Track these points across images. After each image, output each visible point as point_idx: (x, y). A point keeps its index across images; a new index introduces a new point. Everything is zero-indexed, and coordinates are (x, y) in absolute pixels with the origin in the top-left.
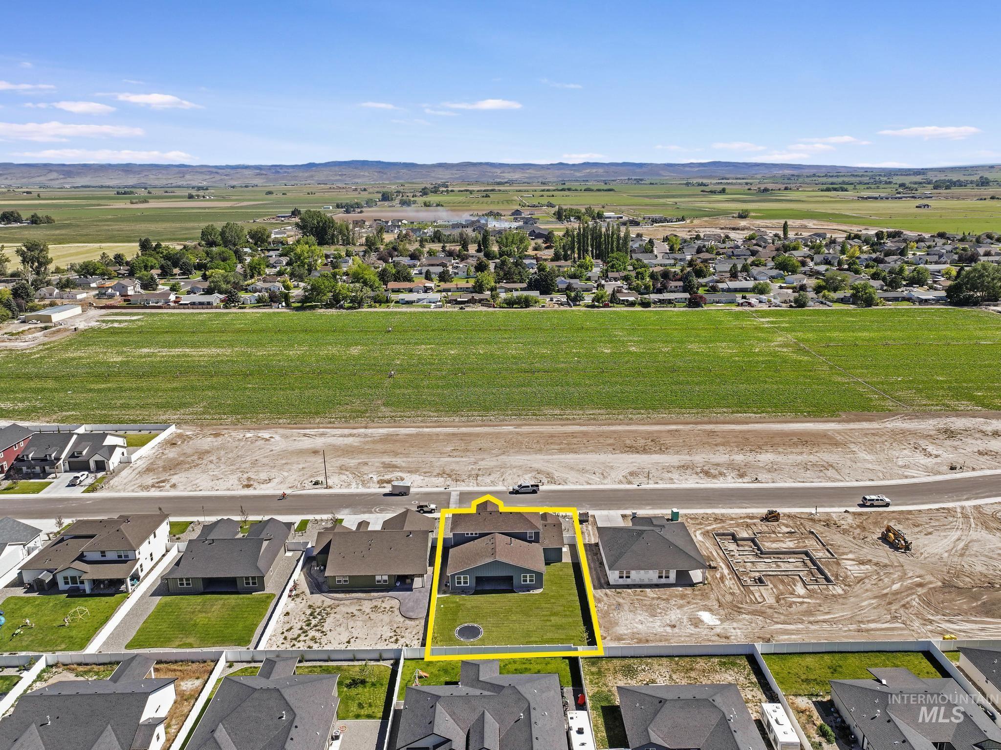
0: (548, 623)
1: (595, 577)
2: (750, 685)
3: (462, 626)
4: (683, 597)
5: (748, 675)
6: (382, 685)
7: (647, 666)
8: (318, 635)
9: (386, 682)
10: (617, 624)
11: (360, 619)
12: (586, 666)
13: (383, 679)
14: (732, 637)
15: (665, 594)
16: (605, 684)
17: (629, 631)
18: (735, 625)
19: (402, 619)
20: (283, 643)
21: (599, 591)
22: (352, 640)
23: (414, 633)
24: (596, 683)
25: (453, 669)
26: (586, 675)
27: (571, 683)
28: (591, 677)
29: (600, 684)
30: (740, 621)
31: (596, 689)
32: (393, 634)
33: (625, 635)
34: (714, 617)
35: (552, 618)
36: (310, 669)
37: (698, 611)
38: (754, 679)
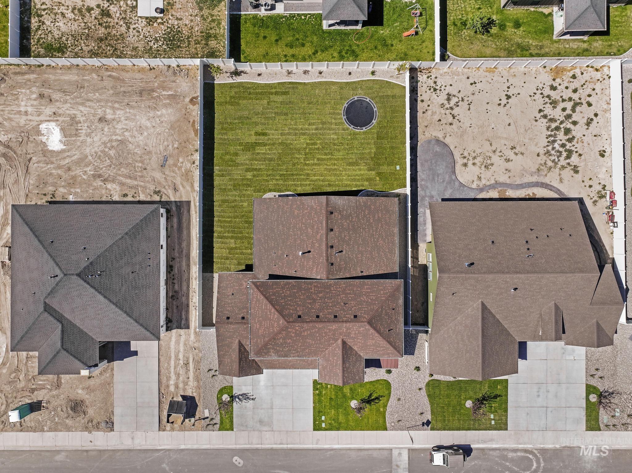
0: (259, 129)
1: (185, 232)
2: (43, 13)
3: (369, 127)
4: (72, 182)
5: (38, 28)
6: (455, 25)
7: (151, 47)
8: (548, 110)
9: (451, 29)
10: (172, 127)
11: (503, 142)
12: (222, 49)
13: (455, 34)
14: (34, 96)
15: (95, 189)
16: (204, 19)
17: (159, 113)
18: (22, 120)
19: (448, 141)
20: (589, 96)
21: (184, 199)
22: (504, 101)
23: (429, 113)
24: (213, 21)
25: (376, 48)
26: (223, 36)
27: (242, 21)
28: (218, 31)
29: (210, 19)
30: (13, 130)
31: (215, 12)
32: (456, 111)
33: (166, 106)
34: (44, 139)
35: (253, 139)
36: (543, 51)
37: (63, 151)
38: (34, 22)
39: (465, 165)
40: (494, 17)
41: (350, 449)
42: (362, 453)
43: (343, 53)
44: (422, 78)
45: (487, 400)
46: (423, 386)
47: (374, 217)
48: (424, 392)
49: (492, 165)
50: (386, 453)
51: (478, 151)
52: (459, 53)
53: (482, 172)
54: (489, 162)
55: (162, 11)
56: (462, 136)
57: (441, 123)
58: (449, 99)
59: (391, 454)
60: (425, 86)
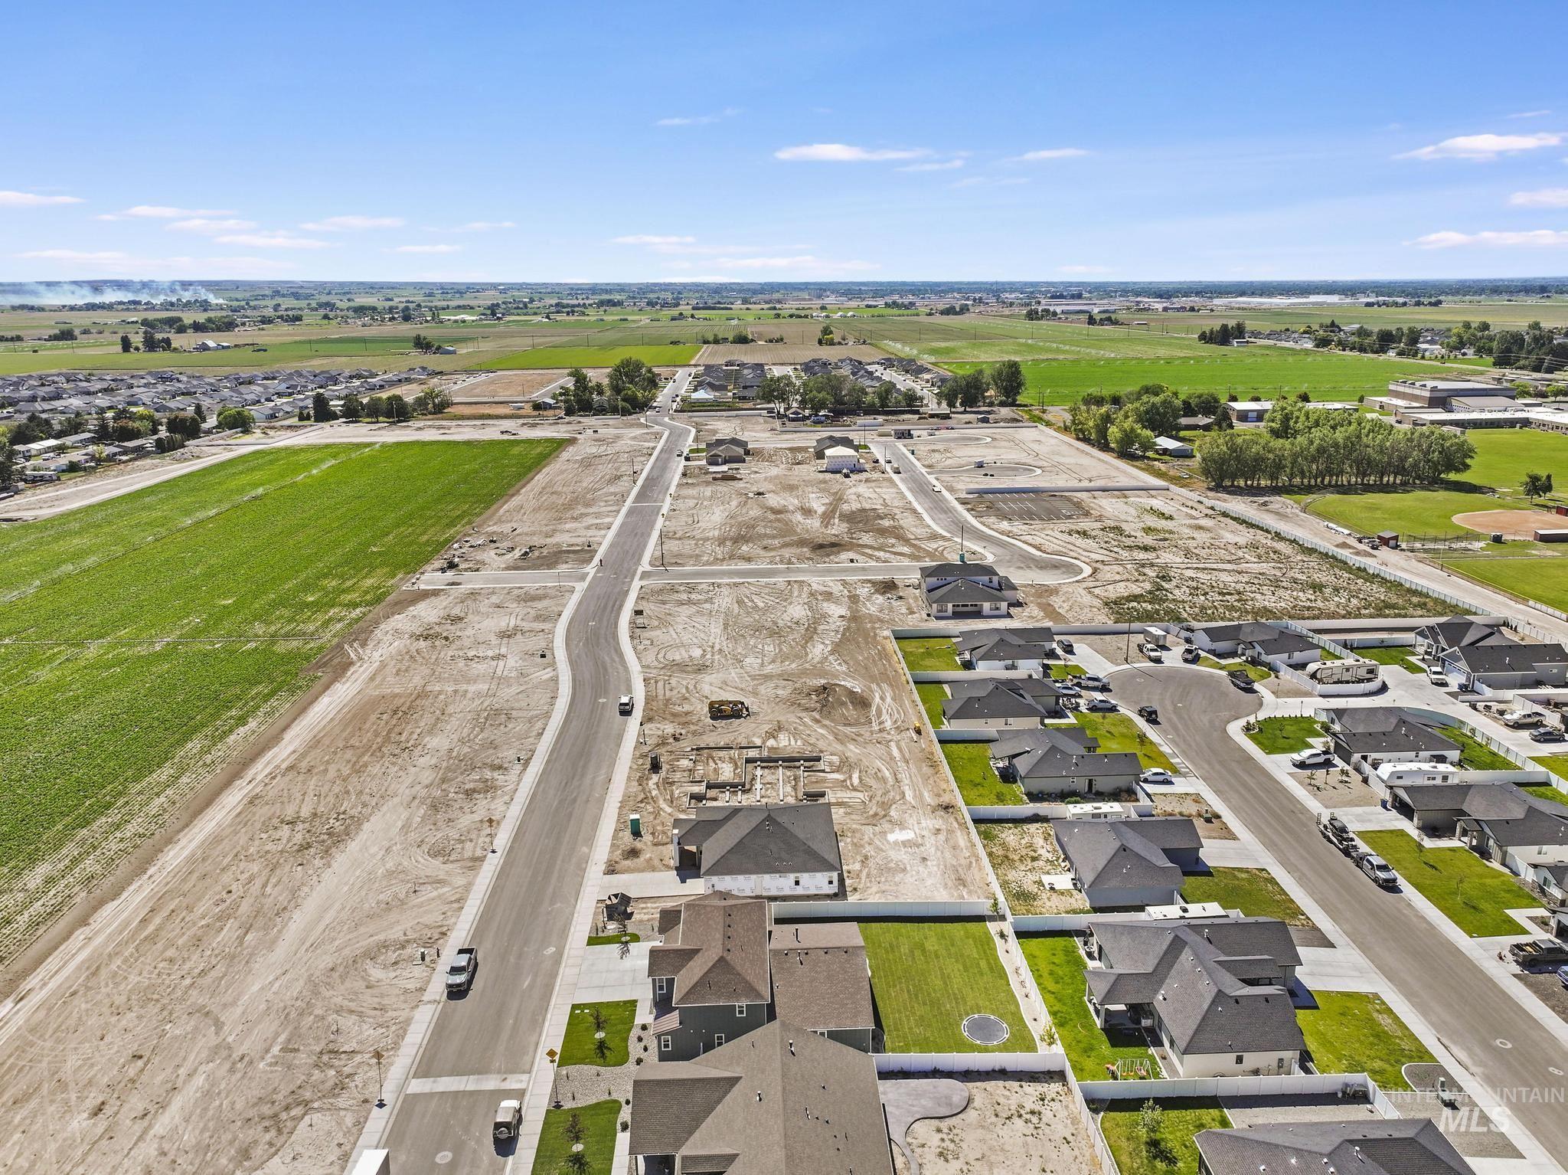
12: (1026, 925)
14: (937, 827)
19: (971, 1112)
25: (1081, 1042)
34: (897, 832)
37: (888, 840)
39: (939, 1131)
40: (1180, 1164)
41: (540, 1035)
42: (532, 1049)
43: (1059, 1015)
44: (1055, 1087)
45: (579, 1168)
46: (614, 1096)
47: (847, 998)
48: (606, 1097)
49: (947, 1161)
50: (527, 1067)
51: (964, 1145)
52: (1107, 1125)
53: (933, 1149)
54: (950, 1157)
55: (1052, 889)
56: (983, 1127)
57: (996, 1106)
58: (1032, 1113)
59: (524, 1072)
60: (1045, 1089)
